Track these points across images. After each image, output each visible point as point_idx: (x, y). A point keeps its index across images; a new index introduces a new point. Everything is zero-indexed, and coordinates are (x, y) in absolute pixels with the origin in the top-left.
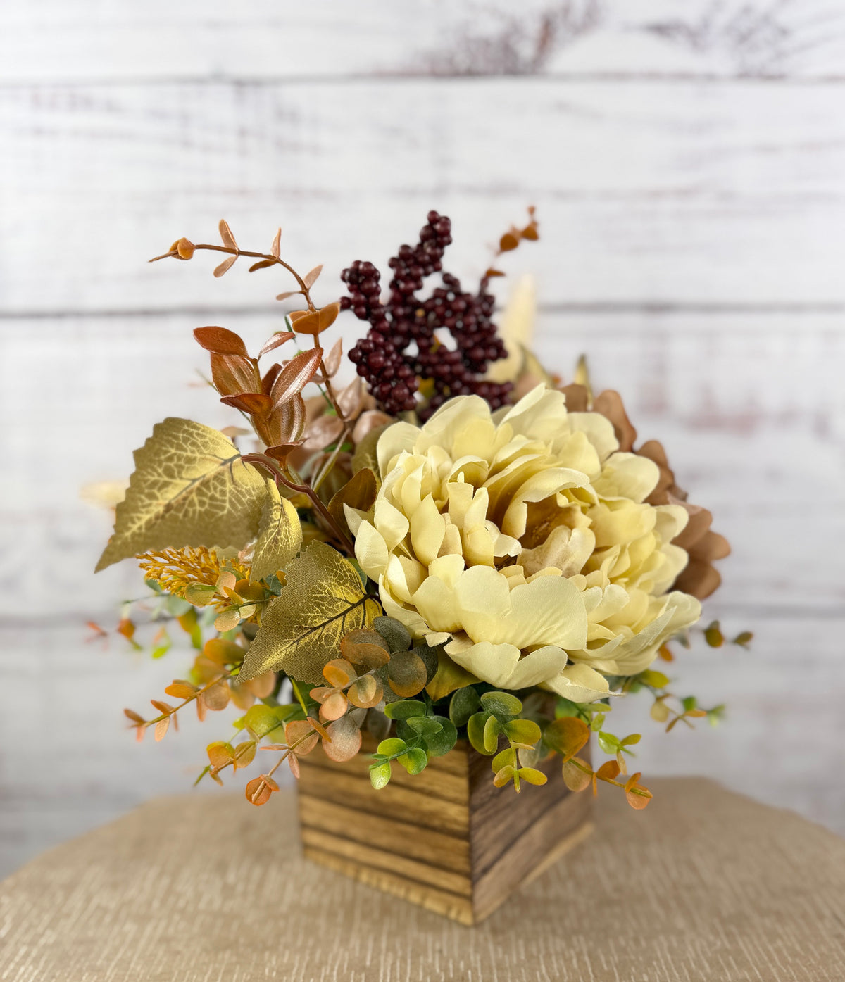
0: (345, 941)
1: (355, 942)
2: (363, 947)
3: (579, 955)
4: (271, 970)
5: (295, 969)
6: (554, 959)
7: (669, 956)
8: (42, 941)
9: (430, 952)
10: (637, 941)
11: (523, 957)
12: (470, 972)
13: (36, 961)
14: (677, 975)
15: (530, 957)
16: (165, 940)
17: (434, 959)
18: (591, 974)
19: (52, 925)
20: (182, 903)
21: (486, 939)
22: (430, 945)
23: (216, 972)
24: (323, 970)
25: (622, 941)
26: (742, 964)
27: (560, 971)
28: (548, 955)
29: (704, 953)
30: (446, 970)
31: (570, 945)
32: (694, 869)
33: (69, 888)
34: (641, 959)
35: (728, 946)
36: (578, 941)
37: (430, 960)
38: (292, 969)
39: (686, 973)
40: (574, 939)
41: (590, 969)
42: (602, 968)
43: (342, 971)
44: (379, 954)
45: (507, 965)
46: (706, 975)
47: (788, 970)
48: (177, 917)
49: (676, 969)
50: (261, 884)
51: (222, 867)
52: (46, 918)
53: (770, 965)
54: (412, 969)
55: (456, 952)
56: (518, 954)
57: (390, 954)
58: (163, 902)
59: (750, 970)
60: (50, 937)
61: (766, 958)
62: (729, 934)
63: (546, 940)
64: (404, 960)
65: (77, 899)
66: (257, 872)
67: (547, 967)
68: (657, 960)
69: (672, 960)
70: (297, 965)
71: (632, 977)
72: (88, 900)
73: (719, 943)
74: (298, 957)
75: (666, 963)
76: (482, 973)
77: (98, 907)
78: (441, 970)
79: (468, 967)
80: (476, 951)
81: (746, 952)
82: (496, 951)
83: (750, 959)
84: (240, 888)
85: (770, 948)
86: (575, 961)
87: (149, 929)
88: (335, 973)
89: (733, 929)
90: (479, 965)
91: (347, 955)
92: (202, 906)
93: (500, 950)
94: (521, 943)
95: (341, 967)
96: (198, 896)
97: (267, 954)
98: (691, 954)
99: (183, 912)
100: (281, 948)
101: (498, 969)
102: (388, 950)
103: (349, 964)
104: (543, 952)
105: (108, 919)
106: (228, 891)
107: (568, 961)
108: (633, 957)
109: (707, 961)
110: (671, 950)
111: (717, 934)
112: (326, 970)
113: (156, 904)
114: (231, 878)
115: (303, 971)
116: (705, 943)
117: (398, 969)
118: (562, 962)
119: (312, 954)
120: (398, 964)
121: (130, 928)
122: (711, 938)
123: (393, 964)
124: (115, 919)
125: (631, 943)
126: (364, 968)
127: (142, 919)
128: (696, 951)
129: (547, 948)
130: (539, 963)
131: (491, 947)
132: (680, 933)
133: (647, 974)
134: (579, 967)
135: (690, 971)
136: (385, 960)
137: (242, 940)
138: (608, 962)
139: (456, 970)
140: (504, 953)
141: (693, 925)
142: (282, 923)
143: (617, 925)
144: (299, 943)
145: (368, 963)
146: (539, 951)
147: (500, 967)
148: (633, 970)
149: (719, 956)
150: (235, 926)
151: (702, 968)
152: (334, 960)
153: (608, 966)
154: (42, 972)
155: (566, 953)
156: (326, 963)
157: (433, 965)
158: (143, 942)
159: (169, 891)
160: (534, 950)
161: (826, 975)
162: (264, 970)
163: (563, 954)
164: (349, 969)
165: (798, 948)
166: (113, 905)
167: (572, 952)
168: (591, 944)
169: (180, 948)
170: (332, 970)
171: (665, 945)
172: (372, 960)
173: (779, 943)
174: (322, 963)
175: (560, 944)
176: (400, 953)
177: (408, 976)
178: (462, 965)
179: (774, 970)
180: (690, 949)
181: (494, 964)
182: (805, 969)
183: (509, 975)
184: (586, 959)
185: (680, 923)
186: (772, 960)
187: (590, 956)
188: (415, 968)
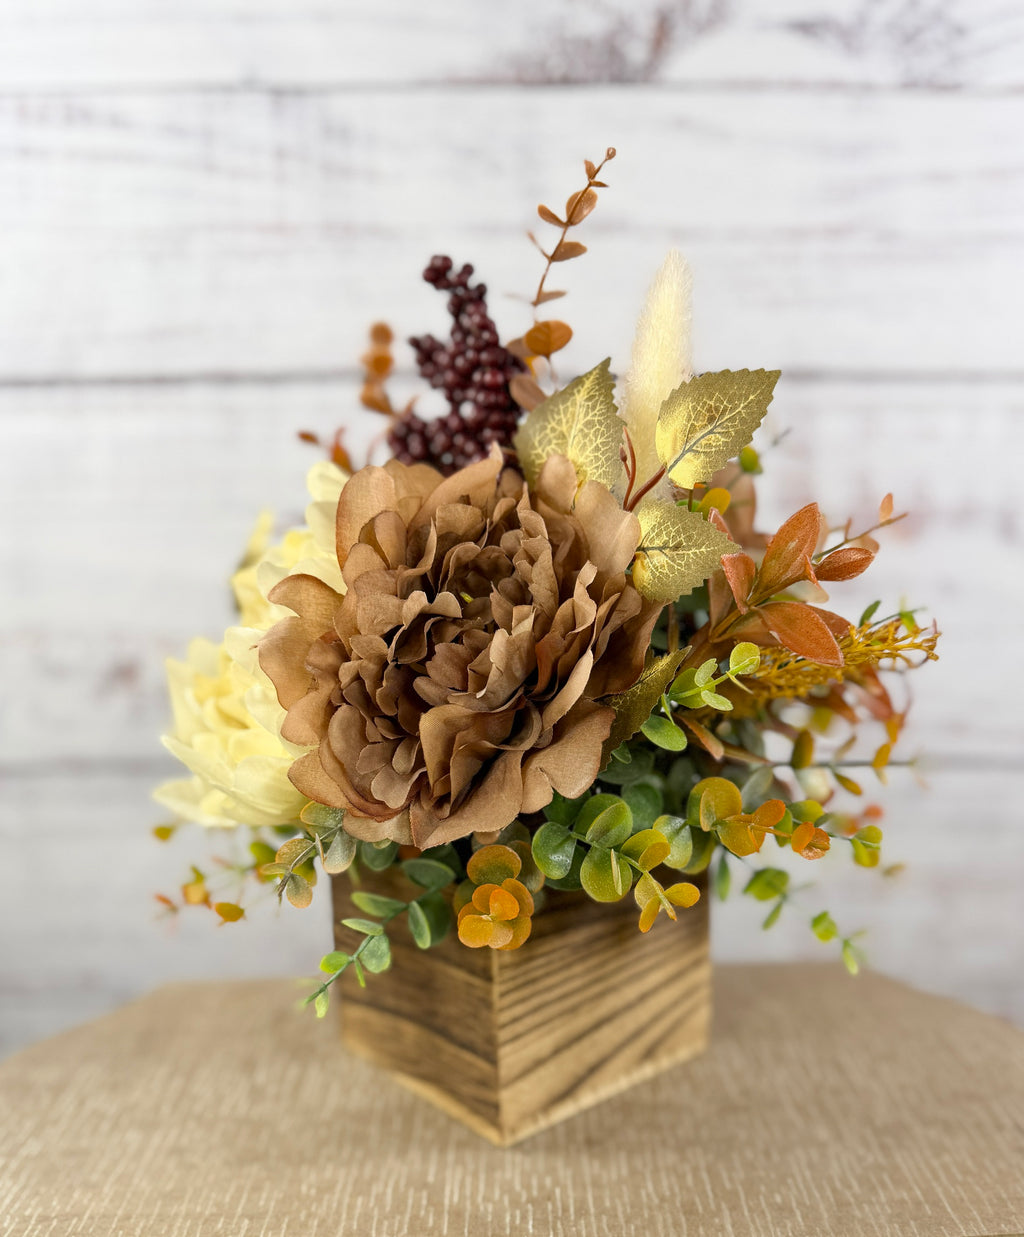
3: (695, 1171)
4: (310, 1188)
5: (340, 1186)
6: (663, 1175)
7: (808, 1174)
8: (24, 1152)
10: (767, 1154)
11: (625, 1173)
12: (558, 1189)
13: (15, 1175)
14: (818, 1194)
15: (633, 1172)
16: (177, 1151)
19: (36, 1133)
20: (198, 1108)
23: (240, 1190)
24: (375, 1187)
25: (749, 1154)
26: (900, 1182)
27: (671, 1189)
28: (656, 1171)
29: (852, 1169)
30: (527, 1187)
31: (684, 1159)
33: (58, 1090)
34: (773, 1176)
35: (881, 1159)
36: (695, 1154)
37: (509, 1175)
38: (336, 1186)
39: (829, 1193)
40: (689, 1152)
42: (724, 1186)
45: (605, 1182)
46: (854, 1196)
47: (956, 1189)
48: (192, 1124)
49: (816, 1187)
50: (298, 1085)
51: (249, 1066)
52: (29, 1125)
54: (485, 1187)
56: (619, 1169)
57: (459, 1169)
59: (910, 1189)
60: (33, 1147)
61: (929, 1175)
62: (884, 1148)
64: (475, 1175)
66: (293, 1072)
67: (654, 1185)
68: (793, 1177)
69: (812, 1176)
70: (342, 1180)
71: (762, 1197)
72: (81, 1103)
73: (871, 1158)
75: (804, 1180)
76: (573, 1190)
77: (94, 1112)
78: (522, 1188)
79: (556, 1183)
83: (909, 1176)
84: (272, 1090)
85: (936, 1163)
86: (689, 1178)
87: (156, 1139)
88: (389, 1191)
90: (569, 1182)
92: (224, 1111)
95: (397, 1183)
96: (219, 1100)
97: (304, 1168)
99: (199, 1118)
100: (322, 1160)
101: (593, 1187)
103: (407, 1181)
104: (650, 1167)
105: (105, 1126)
106: (256, 1094)
107: (681, 1177)
108: (762, 1173)
109: (856, 1178)
110: (811, 1166)
111: (868, 1147)
112: (378, 1187)
113: (166, 1108)
114: (261, 1077)
115: (349, 1189)
116: (853, 1158)
118: (674, 1179)
120: (468, 1180)
121: (133, 1137)
122: (861, 1151)
124: (115, 1126)
125: (761, 1156)
126: (425, 1185)
128: (841, 1166)
129: (655, 1162)
130: (645, 1180)
132: (823, 1146)
133: (780, 1193)
134: (695, 1185)
135: (834, 1190)
137: (273, 1152)
138: (731, 1179)
139: (541, 1187)
140: (602, 1169)
141: (839, 1136)
142: (323, 1132)
143: (743, 1135)
144: (345, 1155)
145: (431, 1179)
146: (645, 1166)
147: (596, 1184)
148: (763, 1188)
149: (870, 1173)
150: (265, 1135)
151: (850, 1187)
153: (731, 1184)
154: (23, 1188)
155: (679, 1168)
157: (513, 1181)
159: (183, 1093)
160: (639, 1165)
161: (1004, 1196)
162: (301, 1186)
163: (675, 1169)
164: (408, 1185)
165: (969, 1163)
166: (112, 1110)
167: (687, 1167)
168: (711, 1157)
169: (196, 1160)
170: (386, 1185)
171: (804, 1159)
172: (436, 1176)
173: (947, 1158)
174: (373, 1180)
175: (671, 1158)
176: (471, 1168)
178: (548, 1181)
179: (939, 1190)
180: (835, 1164)
181: (588, 1180)
182: (978, 1189)
183: (608, 1193)
184: (705, 1176)
185: (823, 1133)
186: (937, 1178)
188: (489, 1185)
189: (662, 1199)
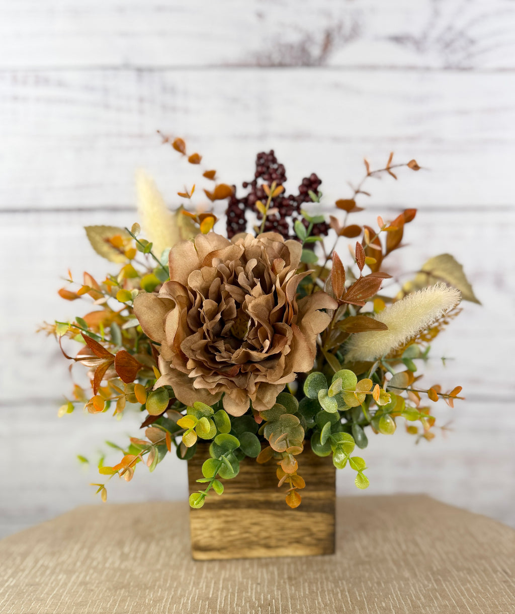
0: (196, 584)
1: (203, 584)
2: (208, 587)
3: (343, 591)
4: (150, 600)
5: (165, 599)
7: (398, 592)
8: (7, 584)
9: (250, 590)
10: (379, 584)
11: (307, 593)
12: (274, 601)
14: (403, 603)
15: (311, 592)
16: (84, 583)
17: (252, 593)
18: (350, 602)
19: (13, 575)
20: (95, 563)
21: (284, 582)
22: (249, 586)
23: (115, 602)
24: (182, 600)
25: (369, 584)
26: (444, 596)
27: (330, 600)
28: (323, 591)
29: (420, 590)
31: (337, 586)
32: (416, 544)
33: (25, 555)
34: (381, 594)
35: (436, 587)
36: (342, 584)
37: (249, 594)
38: (163, 599)
39: (409, 602)
40: (340, 582)
41: (349, 599)
42: (357, 598)
43: (195, 600)
44: (218, 590)
45: (298, 597)
46: (421, 603)
47: (473, 600)
48: (91, 571)
49: (402, 599)
50: (145, 553)
51: (121, 544)
52: (10, 571)
53: (462, 598)
54: (237, 599)
55: (266, 590)
56: (304, 590)
57: (224, 591)
58: (83, 563)
59: (449, 600)
60: (12, 582)
61: (459, 594)
62: (436, 581)
63: (322, 583)
65: (29, 561)
66: (143, 546)
67: (322, 598)
68: (392, 594)
69: (400, 594)
70: (166, 597)
71: (375, 604)
72: (36, 562)
73: (430, 585)
74: (167, 593)
75: (397, 596)
76: (281, 602)
77: (42, 566)
78: (256, 600)
79: (272, 597)
80: (278, 589)
81: (447, 590)
82: (291, 589)
83: (449, 594)
84: (132, 555)
85: (462, 588)
86: (339, 595)
87: (74, 578)
88: (190, 601)
89: (439, 577)
90: (280, 597)
91: (197, 591)
92: (107, 565)
93: (293, 588)
94: (306, 584)
95: (193, 598)
96: (105, 559)
97: (147, 591)
98: (412, 591)
99: (95, 568)
100: (156, 587)
101: (291, 599)
102: (223, 588)
103: (198, 596)
104: (320, 590)
105: (48, 572)
106: (124, 557)
107: (335, 595)
108: (376, 593)
109: (422, 595)
110: (400, 589)
111: (429, 580)
112: (184, 600)
113: (79, 564)
114: (126, 549)
115: (169, 601)
116: (421, 585)
117: (229, 599)
118: (332, 595)
119: (176, 591)
120: (229, 596)
121: (62, 577)
122: (426, 582)
123: (227, 596)
124: (53, 573)
125: (375, 585)
126: (207, 599)
127: (70, 573)
128: (415, 589)
129: (322, 587)
130: (317, 596)
131: (288, 587)
132: (406, 580)
133: (385, 602)
134: (342, 598)
135: (411, 601)
136: (221, 594)
137: (132, 584)
138: (360, 596)
139: (265, 599)
140: (296, 590)
141: (415, 575)
142: (157, 574)
143: (367, 575)
144: (168, 585)
145: (211, 596)
146: (317, 589)
147: (293, 597)
148: (376, 599)
149: (430, 593)
150: (128, 576)
151: (419, 599)
152: (190, 594)
153: (360, 598)
155: (335, 590)
156: (185, 596)
157: (251, 597)
158: (70, 585)
159: (87, 556)
160: (315, 588)
161: (496, 603)
162: (146, 600)
163: (333, 591)
165: (480, 588)
166: (51, 565)
167: (338, 590)
168: (350, 585)
169: (93, 588)
170: (188, 599)
171: (397, 586)
172: (213, 594)
173: (468, 586)
174: (182, 596)
175: (331, 585)
176: (231, 590)
177: (235, 603)
178: (269, 597)
179: (464, 600)
180: (412, 588)
181: (289, 596)
182: (484, 600)
183: (299, 602)
184: (347, 593)
185: (407, 574)
186: (463, 595)
187: (349, 592)
188: (240, 598)
189: (326, 605)
